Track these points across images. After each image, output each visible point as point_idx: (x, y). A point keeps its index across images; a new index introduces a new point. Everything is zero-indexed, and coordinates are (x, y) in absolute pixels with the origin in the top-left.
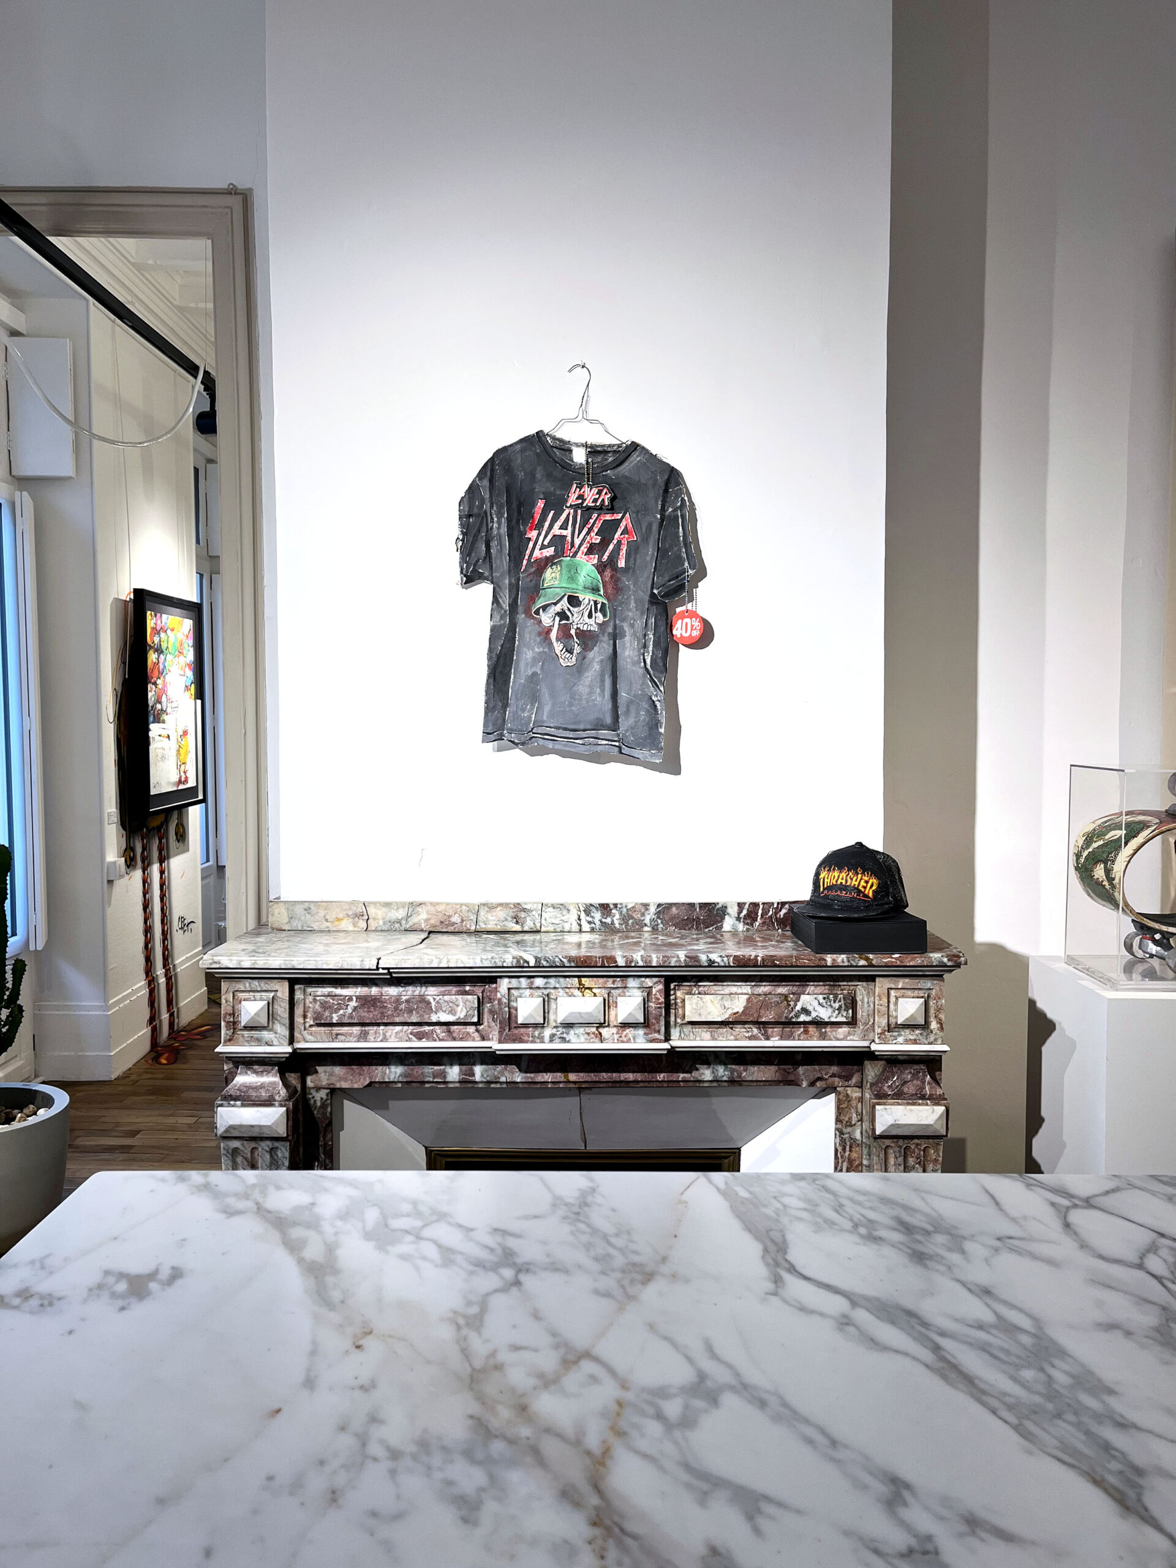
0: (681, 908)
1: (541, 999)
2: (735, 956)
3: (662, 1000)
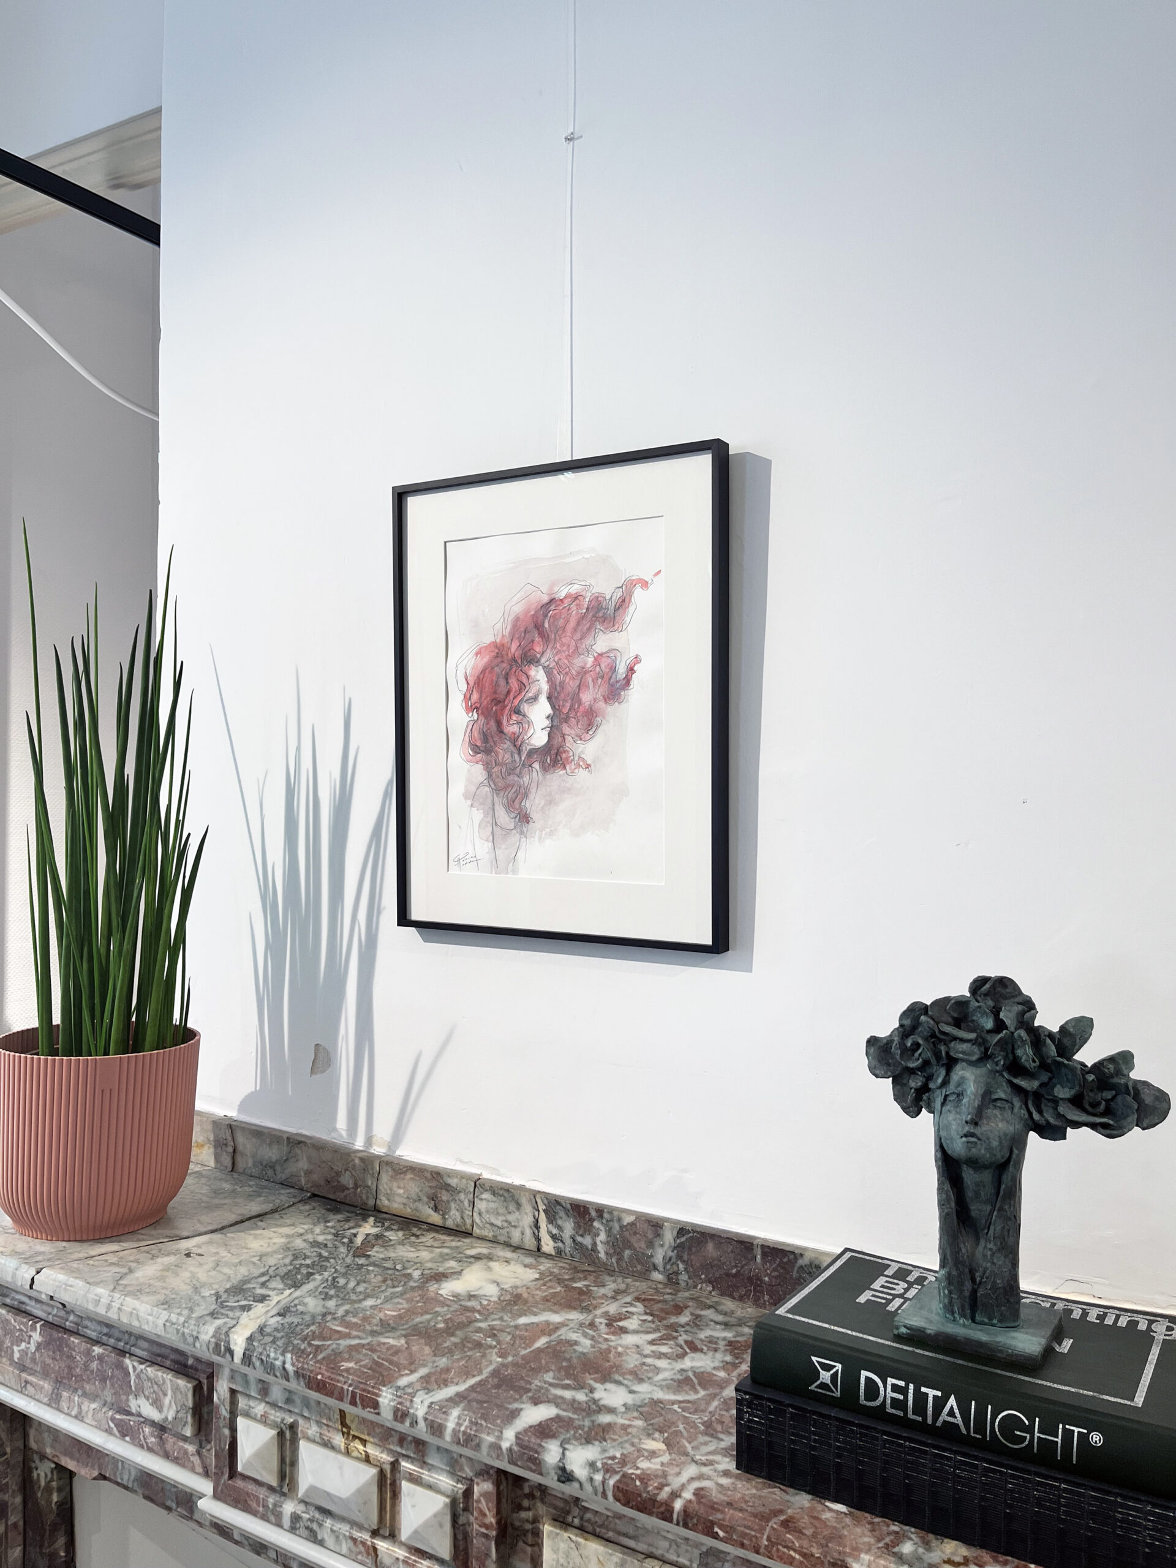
0: (725, 1246)
1: (273, 1432)
2: (624, 1476)
3: (491, 1519)
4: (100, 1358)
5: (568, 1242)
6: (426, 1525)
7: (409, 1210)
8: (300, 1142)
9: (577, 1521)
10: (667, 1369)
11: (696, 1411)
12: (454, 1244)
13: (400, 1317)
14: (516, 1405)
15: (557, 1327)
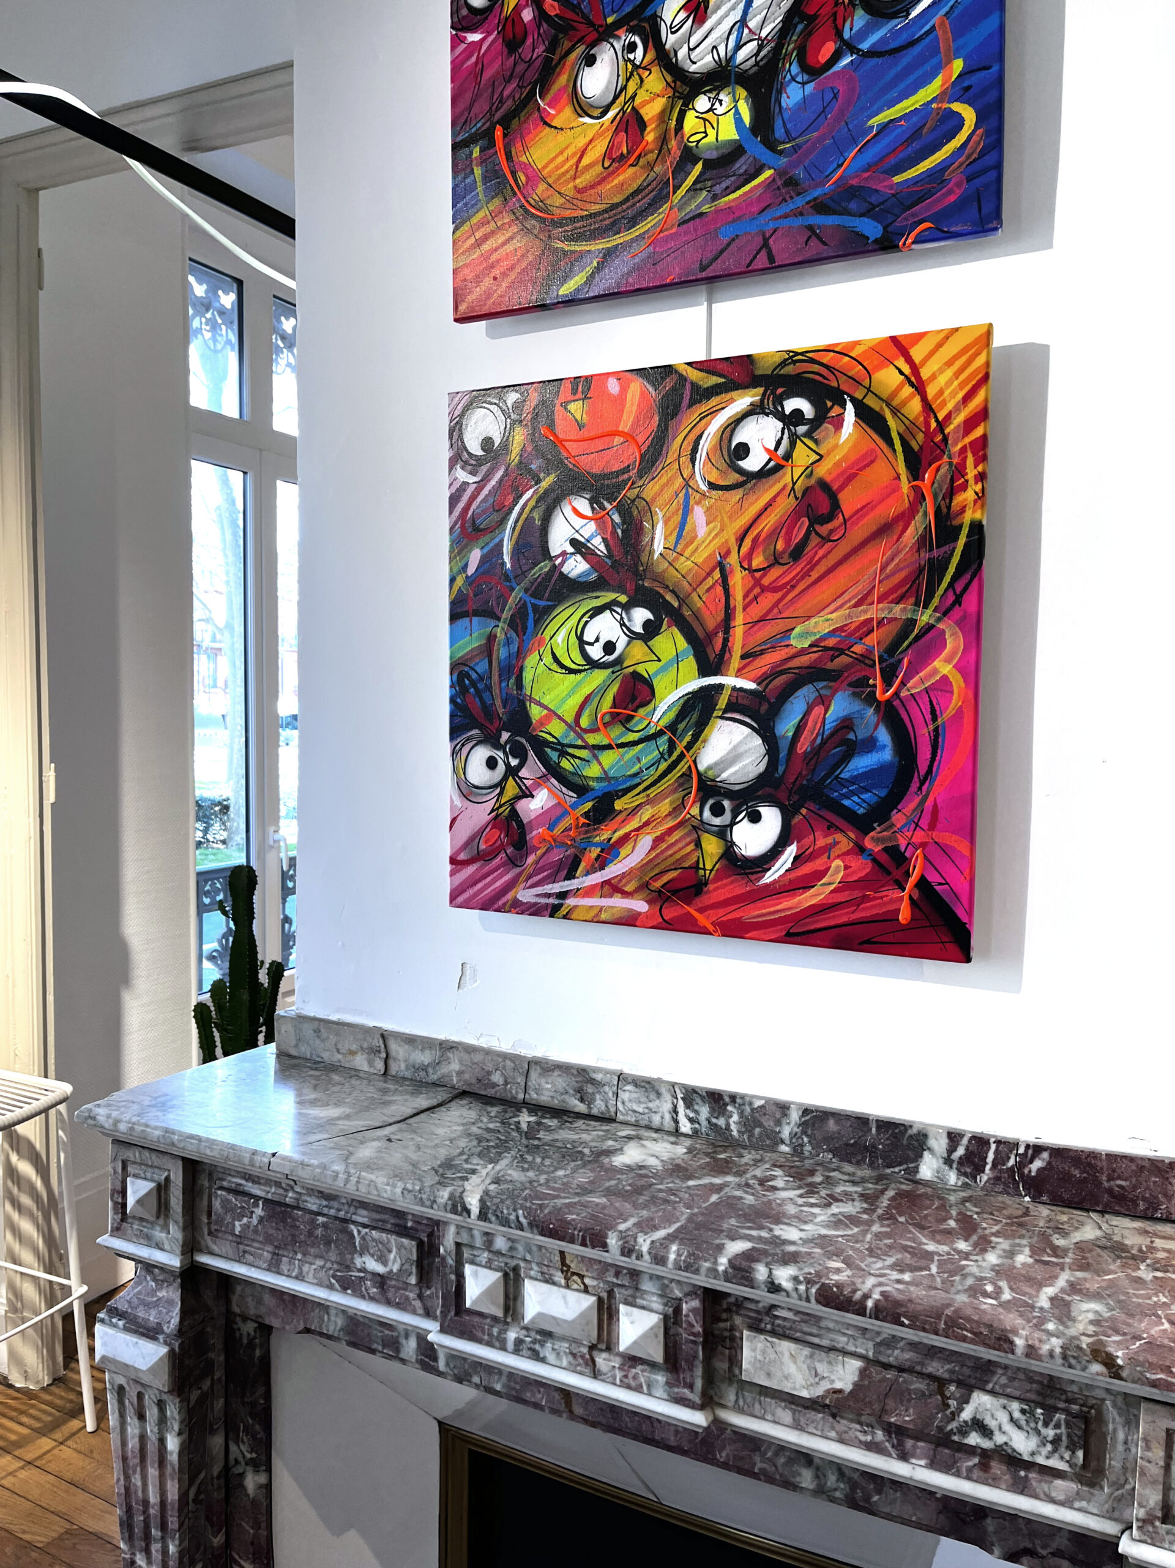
0: (844, 1122)
1: (499, 1274)
2: (823, 1284)
3: (698, 1328)
4: (325, 1226)
5: (704, 1123)
6: (645, 1336)
7: (556, 1102)
8: (452, 1048)
9: (769, 1327)
10: (822, 1215)
11: (857, 1242)
12: (604, 1128)
13: (592, 1182)
14: (718, 1241)
15: (719, 1188)
